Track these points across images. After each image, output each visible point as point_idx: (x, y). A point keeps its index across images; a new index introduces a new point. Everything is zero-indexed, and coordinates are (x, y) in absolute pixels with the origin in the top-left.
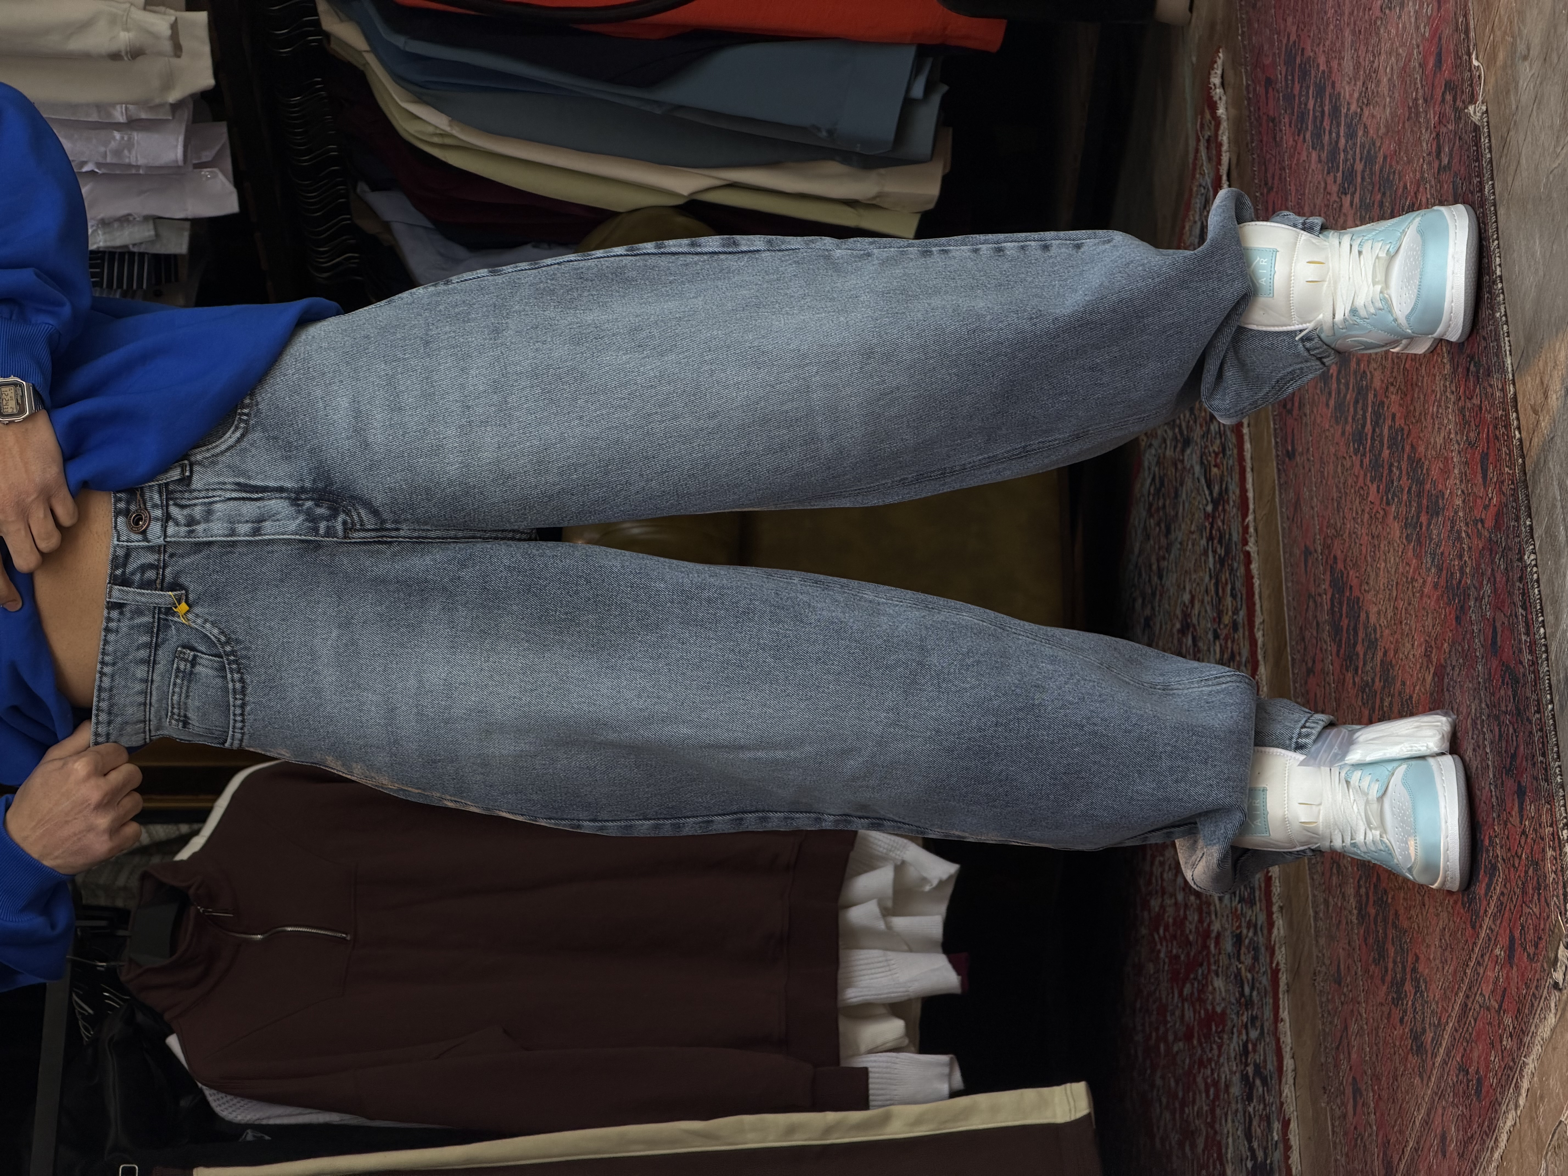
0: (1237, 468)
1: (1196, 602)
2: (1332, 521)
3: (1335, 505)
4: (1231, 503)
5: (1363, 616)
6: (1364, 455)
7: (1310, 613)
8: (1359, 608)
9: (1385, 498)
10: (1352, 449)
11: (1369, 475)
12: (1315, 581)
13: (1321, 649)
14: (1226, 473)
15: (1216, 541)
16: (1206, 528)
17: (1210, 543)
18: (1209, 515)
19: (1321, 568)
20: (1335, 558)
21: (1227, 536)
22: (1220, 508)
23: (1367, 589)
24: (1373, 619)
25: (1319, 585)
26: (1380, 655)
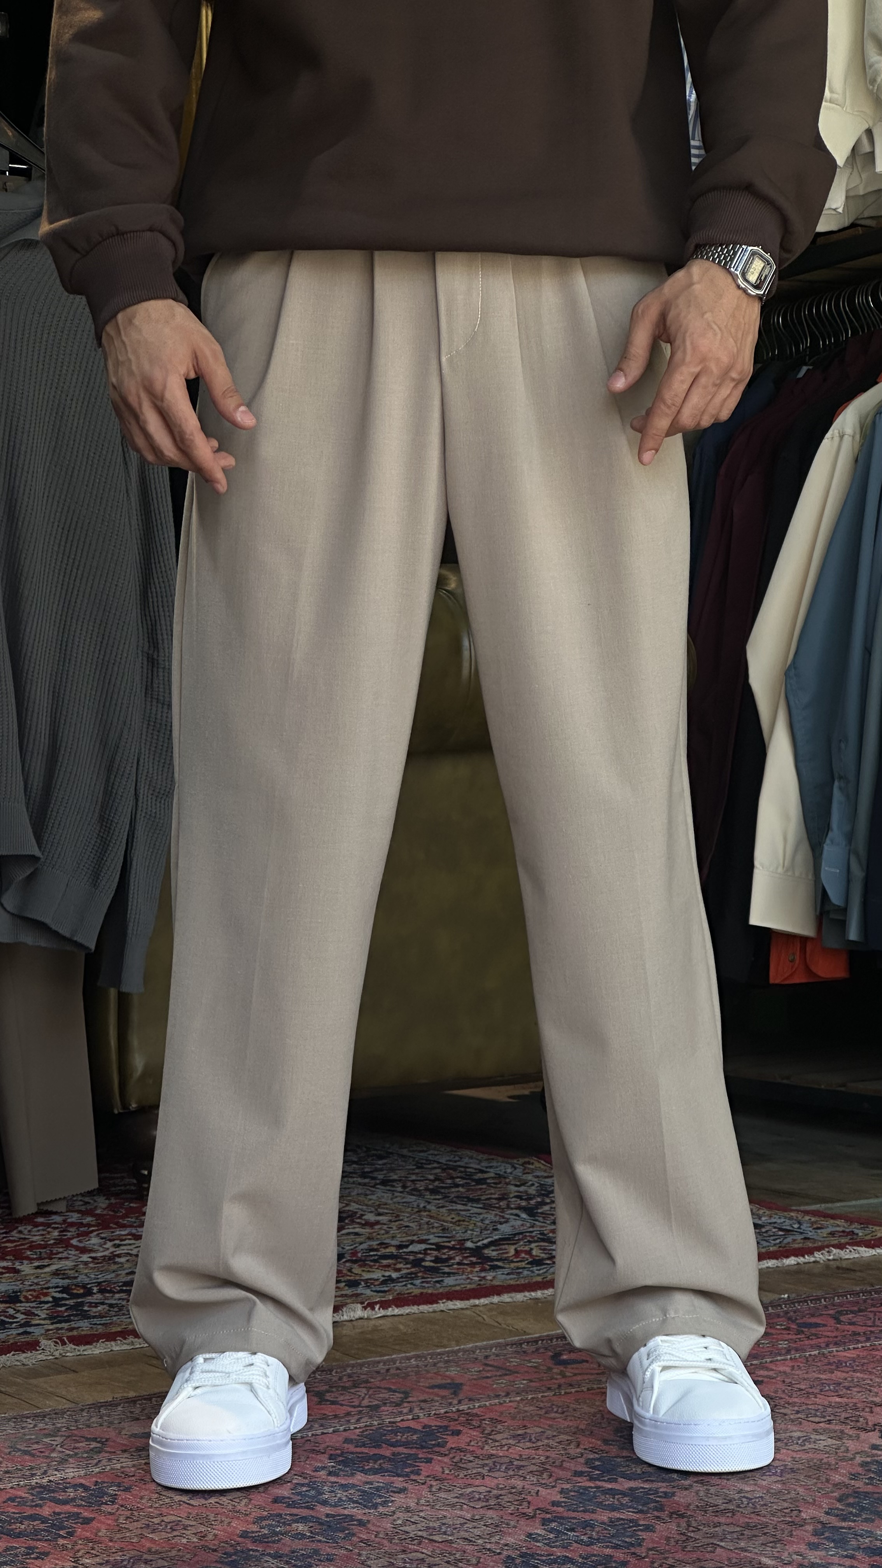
0: (522, 1281)
1: (368, 1230)
2: (499, 1427)
3: (520, 1432)
4: (483, 1274)
5: (399, 1482)
6: (591, 1479)
7: (385, 1395)
8: (407, 1476)
9: (549, 1516)
10: (592, 1457)
11: (568, 1486)
12: (425, 1401)
13: (348, 1414)
14: (512, 1265)
15: (435, 1253)
16: (449, 1242)
17: (434, 1247)
18: (463, 1244)
19: (442, 1411)
20: (458, 1433)
21: (447, 1270)
22: (474, 1259)
23: (434, 1489)
24: (399, 1500)
25: (421, 1409)
26: (357, 1512)
